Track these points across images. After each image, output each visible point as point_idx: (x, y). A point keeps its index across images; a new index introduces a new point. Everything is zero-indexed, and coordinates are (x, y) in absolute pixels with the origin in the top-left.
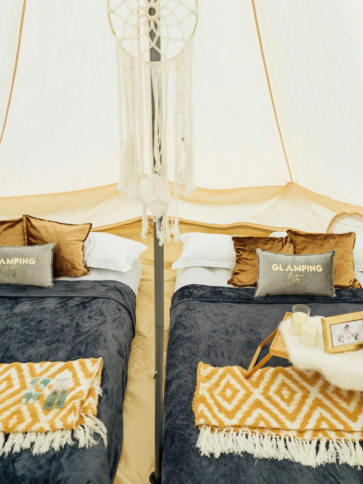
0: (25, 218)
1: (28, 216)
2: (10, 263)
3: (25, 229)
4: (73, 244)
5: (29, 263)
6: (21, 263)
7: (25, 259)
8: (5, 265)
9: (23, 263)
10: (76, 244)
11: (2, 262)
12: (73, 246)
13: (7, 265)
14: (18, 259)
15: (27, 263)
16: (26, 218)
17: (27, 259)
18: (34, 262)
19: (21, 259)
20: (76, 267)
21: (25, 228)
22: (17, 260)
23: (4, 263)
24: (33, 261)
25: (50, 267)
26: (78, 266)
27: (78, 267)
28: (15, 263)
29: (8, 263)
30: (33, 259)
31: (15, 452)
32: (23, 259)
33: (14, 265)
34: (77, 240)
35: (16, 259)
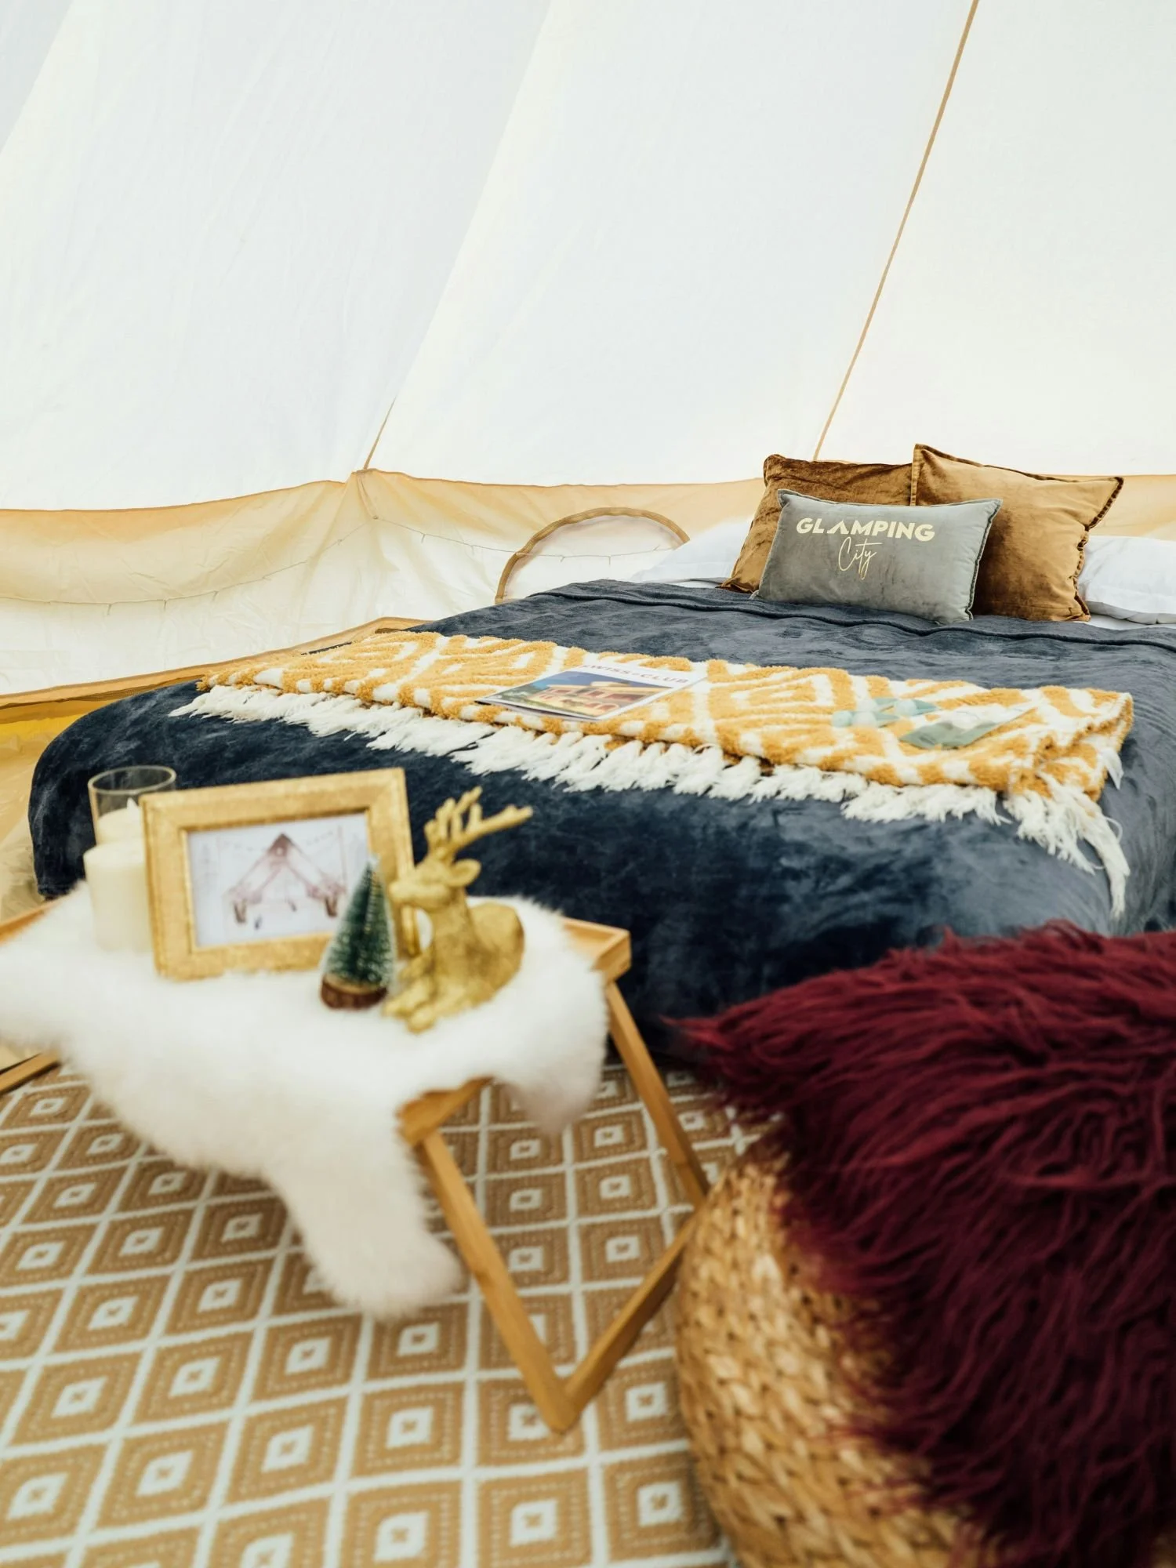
0: (921, 454)
1: (928, 448)
2: (860, 532)
3: (915, 484)
4: (1054, 519)
5: (914, 538)
6: (890, 535)
7: (905, 525)
8: (845, 536)
9: (898, 536)
10: (1062, 523)
11: (839, 530)
12: (1050, 527)
13: (852, 536)
14: (885, 524)
15: (909, 537)
16: (923, 452)
17: (912, 525)
18: (930, 535)
19: (893, 524)
20: (1048, 584)
21: (914, 480)
22: (881, 526)
23: (844, 531)
24: (926, 533)
25: (974, 565)
26: (1057, 586)
27: (1056, 590)
28: (875, 534)
29: (853, 532)
30: (930, 527)
31: (787, 798)
32: (901, 524)
33: (870, 538)
34: (1066, 511)
35: (879, 523)
